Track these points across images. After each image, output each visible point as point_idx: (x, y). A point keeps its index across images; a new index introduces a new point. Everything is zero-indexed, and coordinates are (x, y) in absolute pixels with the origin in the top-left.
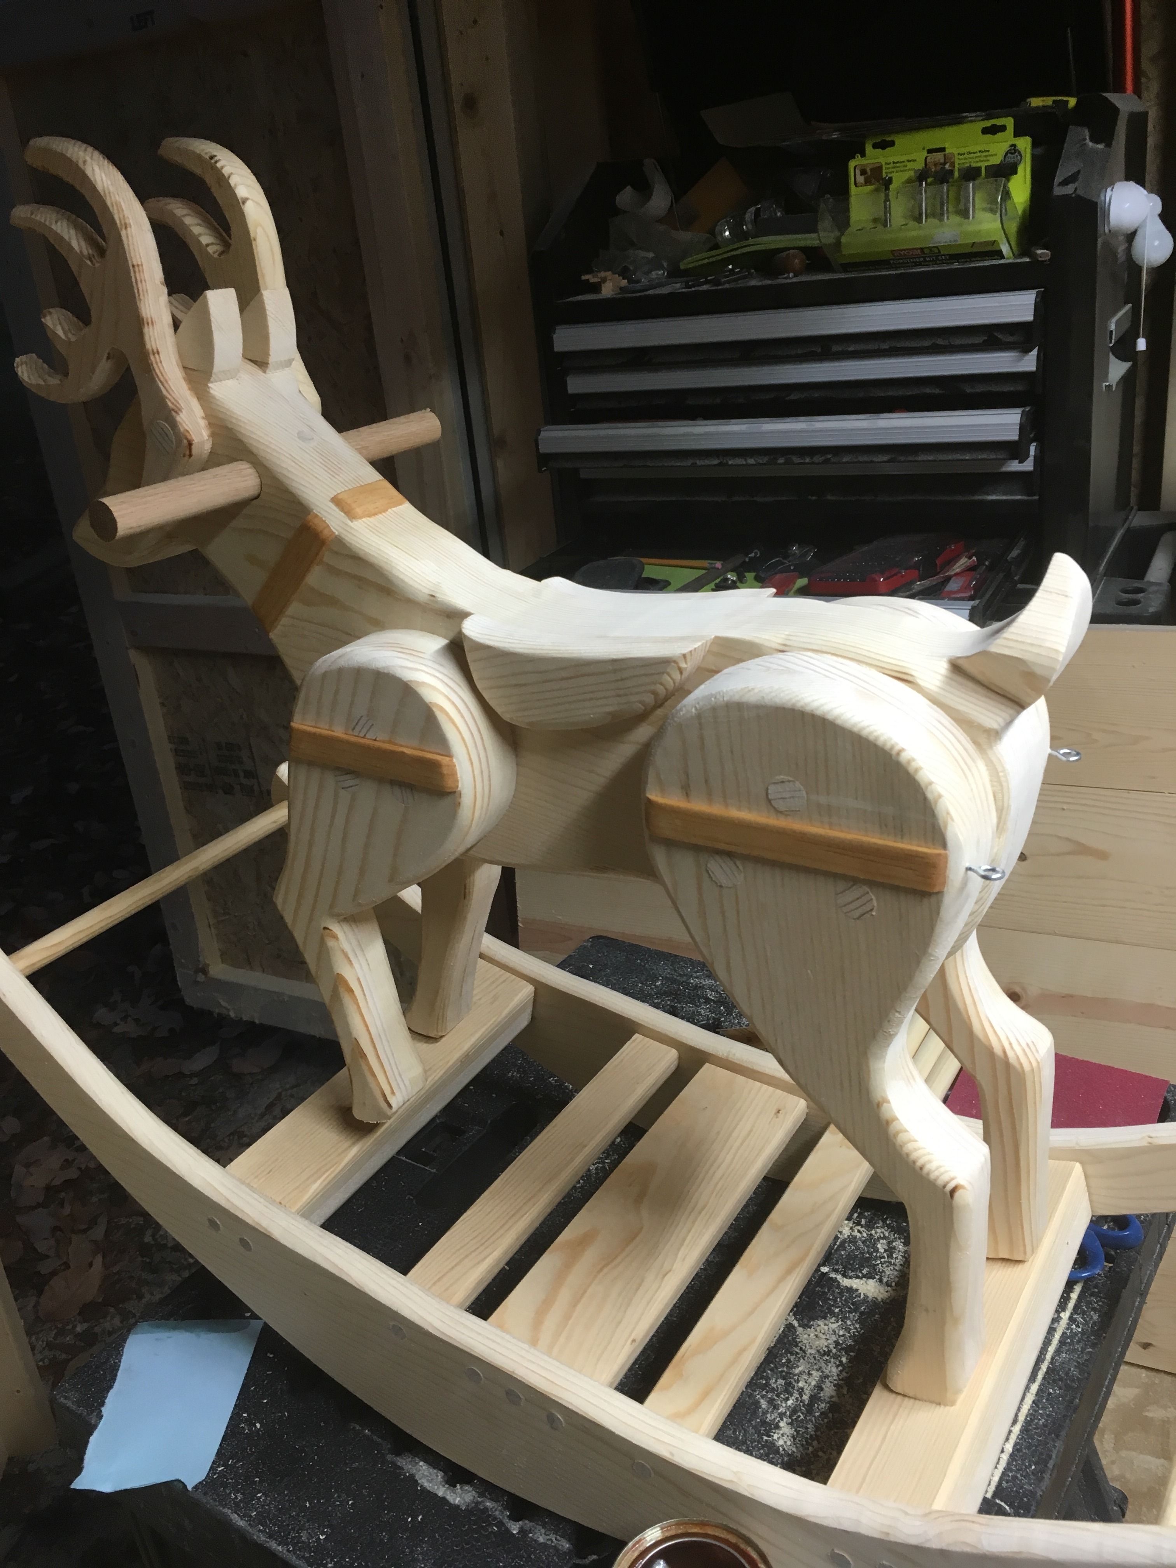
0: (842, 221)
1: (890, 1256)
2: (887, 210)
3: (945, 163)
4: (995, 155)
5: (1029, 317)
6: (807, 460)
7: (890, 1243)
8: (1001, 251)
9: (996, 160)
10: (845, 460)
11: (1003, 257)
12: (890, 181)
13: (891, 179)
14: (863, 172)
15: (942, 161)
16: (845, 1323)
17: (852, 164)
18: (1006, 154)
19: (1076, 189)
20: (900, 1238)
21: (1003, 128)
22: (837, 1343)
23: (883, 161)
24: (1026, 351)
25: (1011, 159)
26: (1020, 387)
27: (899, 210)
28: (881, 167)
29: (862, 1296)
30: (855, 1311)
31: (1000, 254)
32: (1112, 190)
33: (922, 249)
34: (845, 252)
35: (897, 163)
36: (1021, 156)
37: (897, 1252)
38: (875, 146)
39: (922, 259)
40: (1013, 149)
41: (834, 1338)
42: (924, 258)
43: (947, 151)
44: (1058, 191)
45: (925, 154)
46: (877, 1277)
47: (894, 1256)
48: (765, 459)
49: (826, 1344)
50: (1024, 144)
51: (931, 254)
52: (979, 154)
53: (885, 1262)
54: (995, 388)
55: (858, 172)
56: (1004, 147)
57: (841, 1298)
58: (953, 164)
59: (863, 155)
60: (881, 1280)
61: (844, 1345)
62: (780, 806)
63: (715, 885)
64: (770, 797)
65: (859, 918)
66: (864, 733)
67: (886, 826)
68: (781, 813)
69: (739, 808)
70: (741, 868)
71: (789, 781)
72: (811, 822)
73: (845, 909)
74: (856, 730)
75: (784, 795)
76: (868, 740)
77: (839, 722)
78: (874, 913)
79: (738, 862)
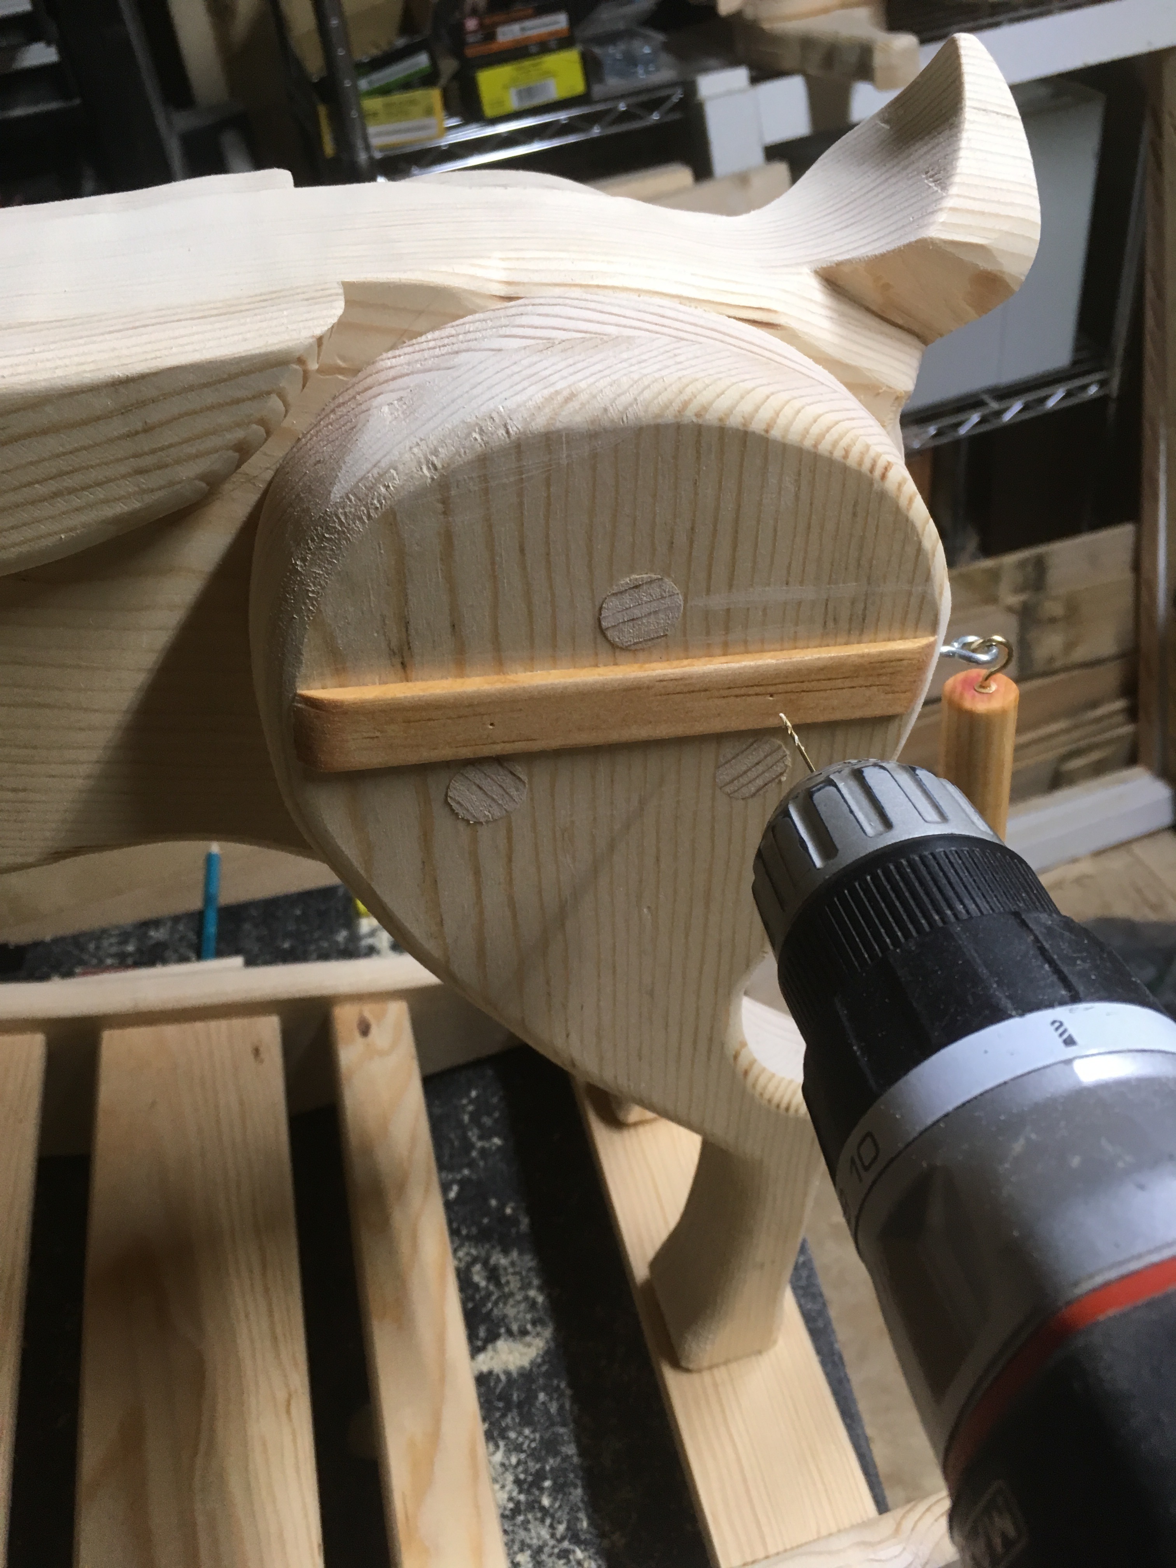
1: (498, 1284)
7: (485, 1263)
16: (508, 1438)
20: (493, 1247)
22: (517, 1482)
29: (503, 1378)
30: (508, 1409)
37: (502, 1272)
41: (510, 1478)
46: (503, 1330)
47: (503, 1281)
49: (506, 1496)
53: (499, 1299)
60: (510, 1333)
61: (530, 1479)
62: (627, 635)
63: (461, 826)
64: (604, 624)
65: (753, 795)
66: (824, 448)
67: (835, 620)
68: (625, 649)
69: (530, 662)
70: (524, 777)
71: (651, 582)
72: (686, 650)
73: (728, 789)
74: (808, 443)
75: (637, 613)
76: (830, 461)
77: (776, 433)
78: (784, 779)
79: (520, 770)
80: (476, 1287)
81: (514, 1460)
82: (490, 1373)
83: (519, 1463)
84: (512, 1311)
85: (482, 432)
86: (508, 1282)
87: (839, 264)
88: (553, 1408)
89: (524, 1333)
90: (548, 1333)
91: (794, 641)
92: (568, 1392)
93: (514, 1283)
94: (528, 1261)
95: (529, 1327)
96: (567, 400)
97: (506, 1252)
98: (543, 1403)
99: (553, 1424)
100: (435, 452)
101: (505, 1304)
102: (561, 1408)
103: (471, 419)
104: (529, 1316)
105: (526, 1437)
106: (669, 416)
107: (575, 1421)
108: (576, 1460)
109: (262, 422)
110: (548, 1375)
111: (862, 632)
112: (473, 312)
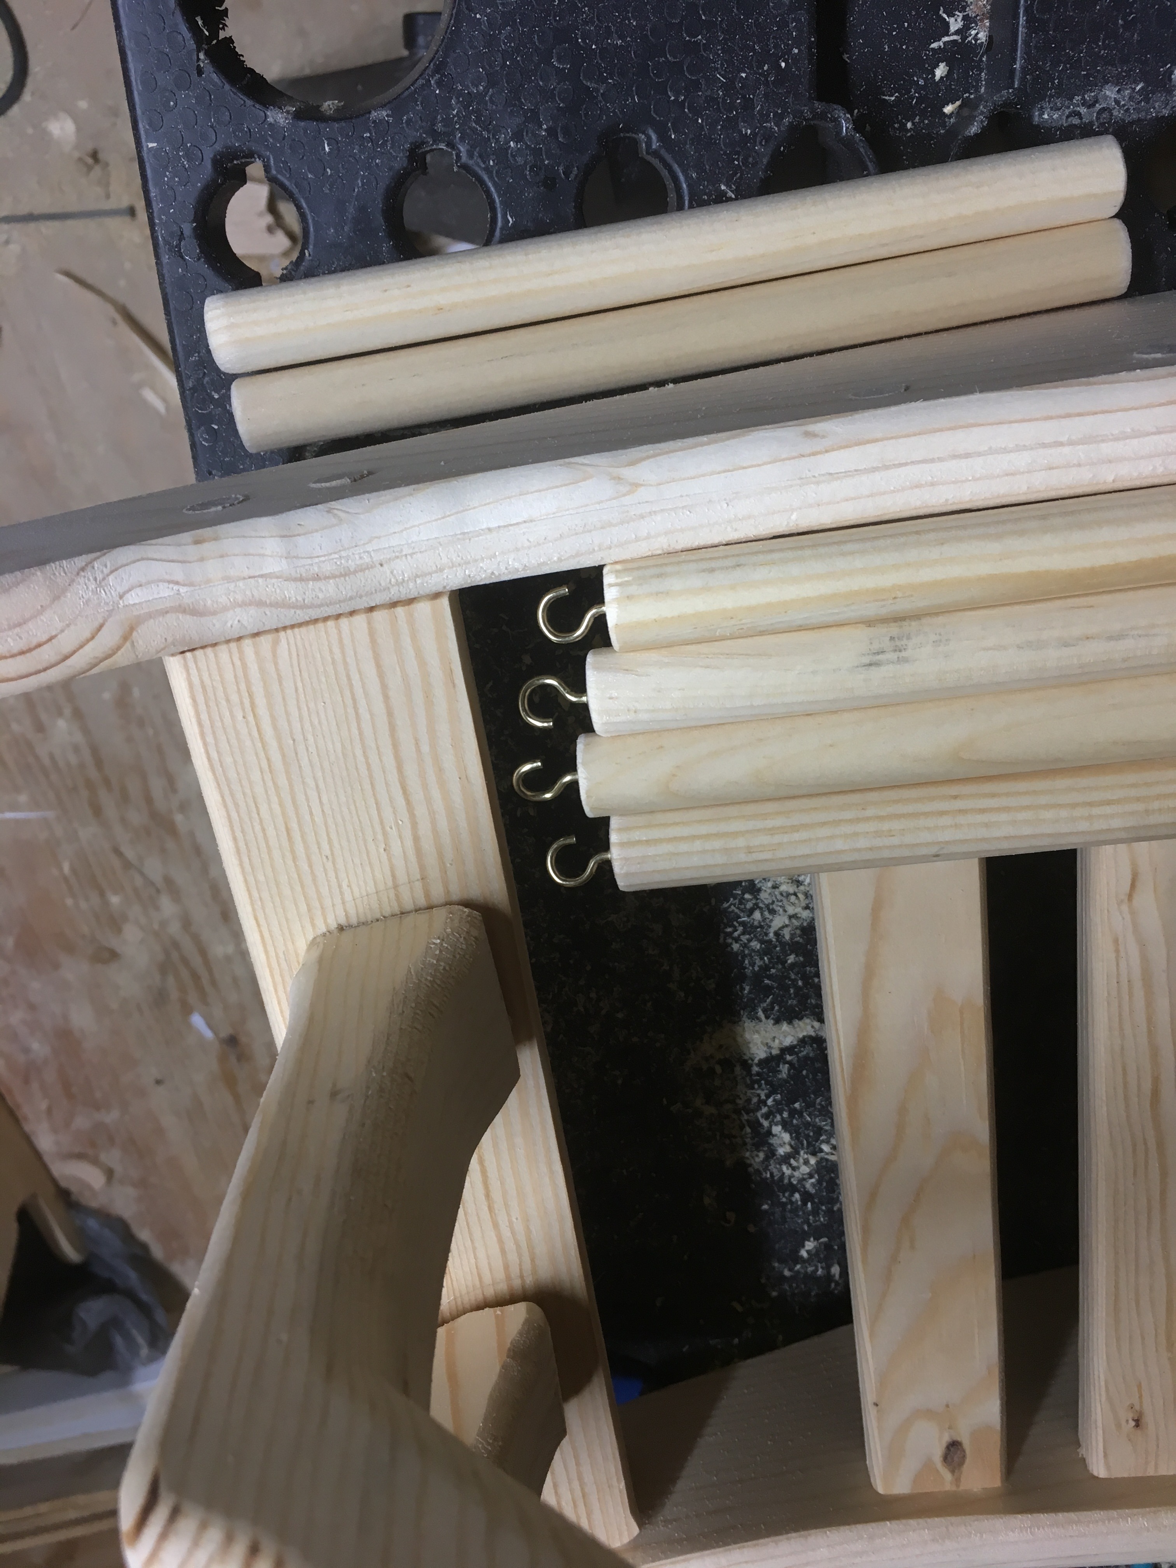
90: (694, 1060)
94: (711, 1150)
99: (700, 951)
104: (717, 1082)
105: (737, 940)
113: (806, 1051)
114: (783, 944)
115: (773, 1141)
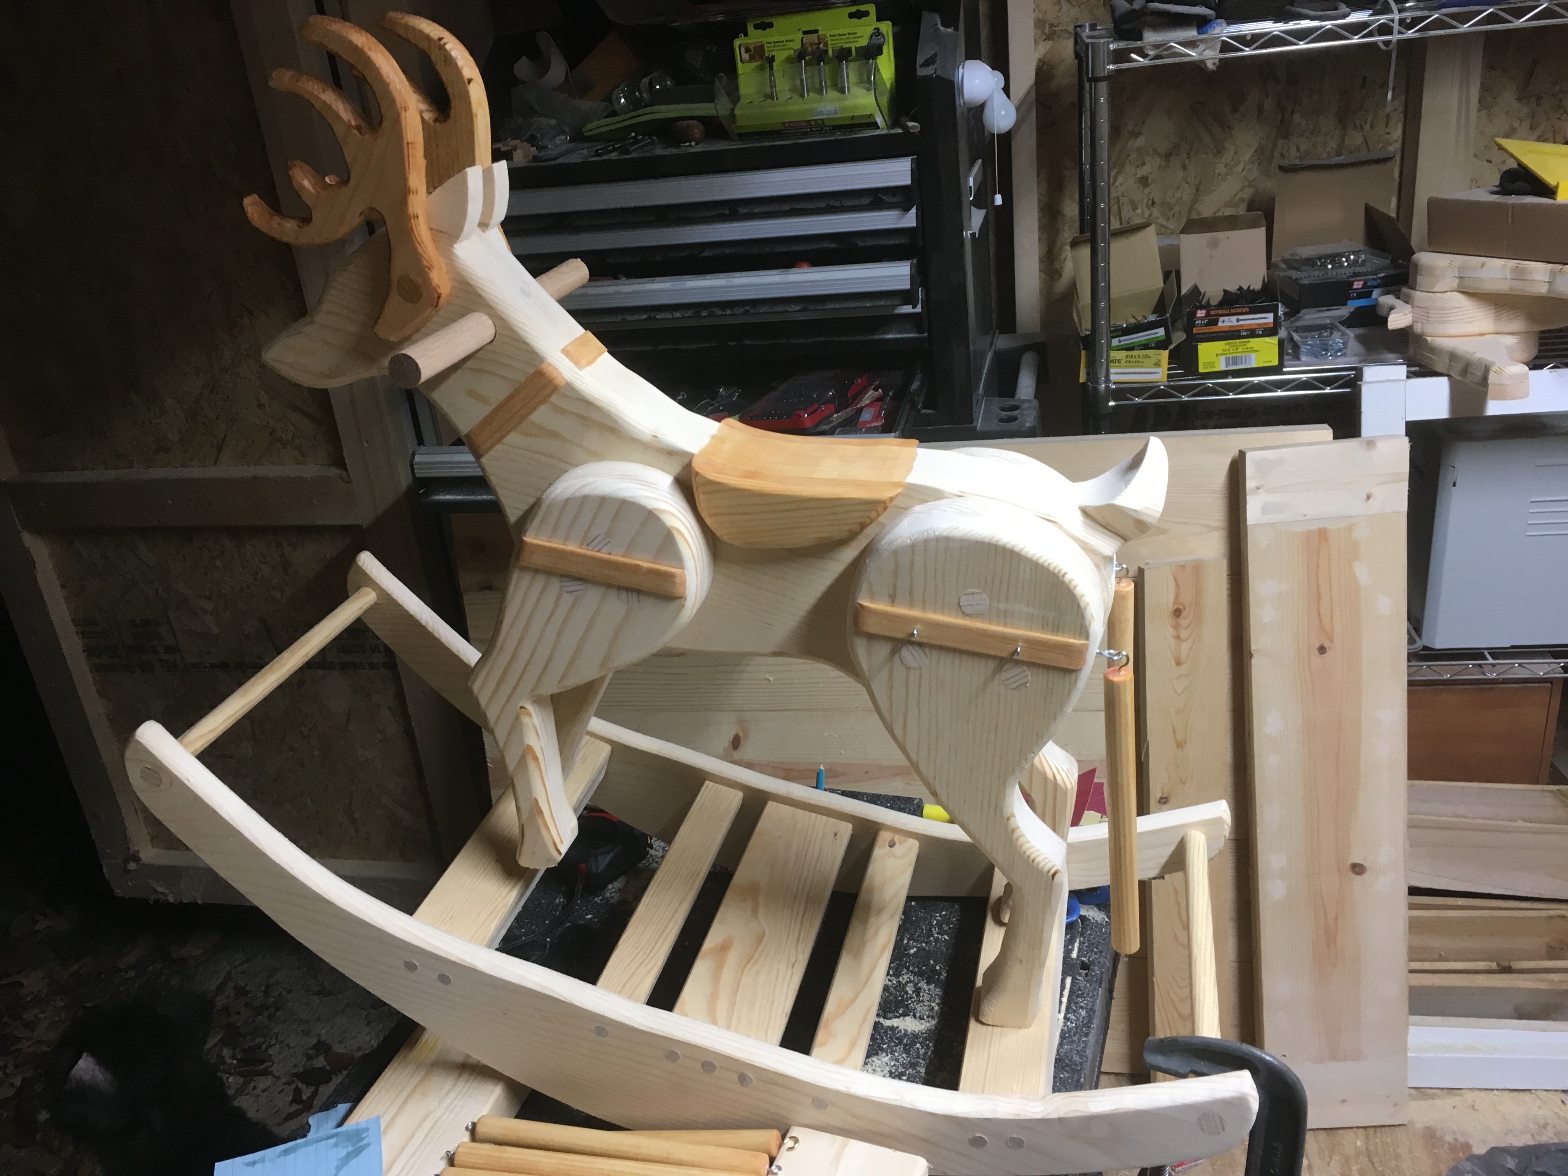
0: (734, 96)
1: (918, 995)
2: (773, 86)
3: (819, 44)
4: (863, 37)
5: (907, 181)
6: (728, 312)
7: (916, 985)
8: (876, 123)
9: (863, 42)
10: (762, 311)
11: (878, 127)
12: (772, 60)
13: (773, 57)
14: (747, 50)
15: (817, 41)
17: (737, 43)
18: (871, 36)
19: (936, 69)
20: (923, 980)
21: (866, 14)
23: (764, 40)
24: (907, 209)
25: (876, 40)
26: (904, 240)
27: (783, 85)
28: (763, 46)
29: (903, 1032)
30: (900, 1044)
31: (875, 125)
32: (963, 68)
33: (809, 121)
34: (740, 123)
35: (777, 42)
36: (884, 38)
38: (756, 27)
39: (809, 130)
40: (877, 33)
41: (888, 1069)
42: (811, 128)
43: (820, 33)
44: (921, 72)
45: (800, 35)
46: (912, 1014)
47: (921, 994)
48: (690, 313)
50: (886, 27)
51: (817, 126)
52: (847, 36)
53: (915, 1001)
54: (884, 242)
55: (743, 50)
56: (869, 30)
57: (886, 1036)
58: (826, 44)
59: (746, 35)
60: (915, 1016)
61: (897, 1073)
62: (968, 610)
63: (904, 667)
64: (961, 604)
65: (1015, 689)
66: (1041, 561)
67: (1047, 625)
68: (968, 615)
69: (934, 612)
70: (928, 654)
71: (978, 593)
72: (990, 622)
73: (1006, 683)
74: (1035, 559)
75: (972, 603)
76: (1042, 566)
77: (1023, 553)
78: (1028, 685)
79: (926, 650)
80: (907, 993)
81: (892, 1064)
82: (897, 1027)
83: (894, 1065)
84: (920, 1009)
85: (927, 532)
86: (923, 996)
87: (1086, 506)
88: (922, 1051)
89: (921, 1018)
90: (934, 1022)
91: (1031, 629)
92: (932, 1048)
93: (926, 997)
94: (938, 991)
95: (925, 1017)
96: (955, 529)
97: (928, 984)
98: (918, 1048)
99: (918, 1057)
100: (912, 535)
101: (917, 1004)
102: (926, 1053)
103: (926, 529)
104: (927, 1013)
105: (903, 1058)
106: (986, 540)
107: (930, 1060)
108: (923, 1074)
109: (869, 517)
110: (925, 1039)
111: (1058, 631)
112: (947, 498)
113: (890, 1015)
114: (886, 1052)
115: (913, 989)
